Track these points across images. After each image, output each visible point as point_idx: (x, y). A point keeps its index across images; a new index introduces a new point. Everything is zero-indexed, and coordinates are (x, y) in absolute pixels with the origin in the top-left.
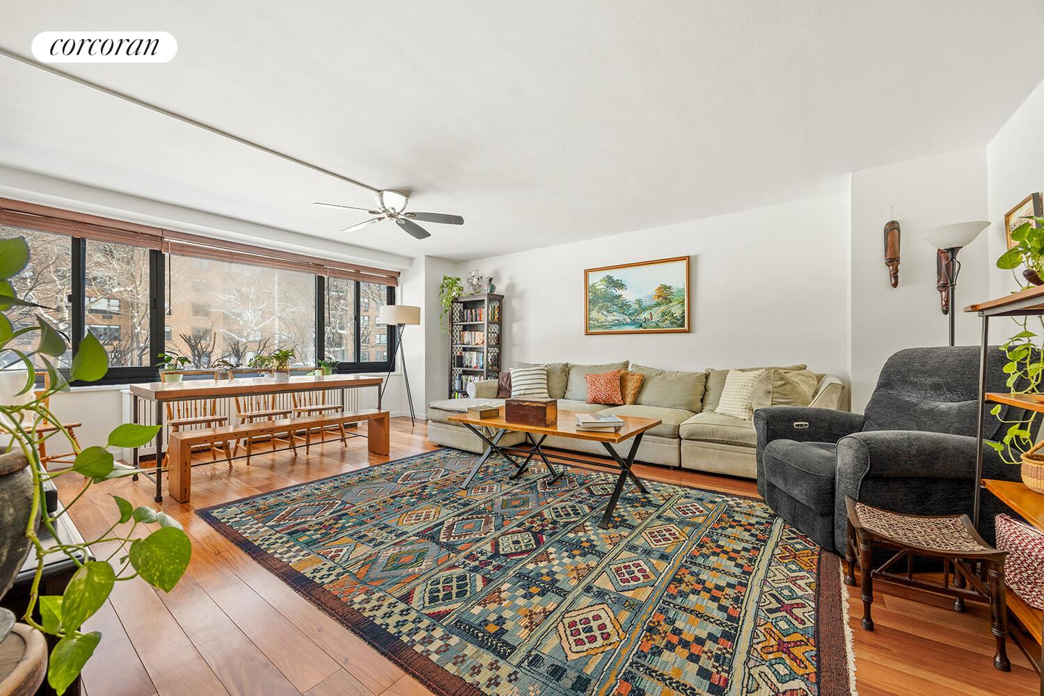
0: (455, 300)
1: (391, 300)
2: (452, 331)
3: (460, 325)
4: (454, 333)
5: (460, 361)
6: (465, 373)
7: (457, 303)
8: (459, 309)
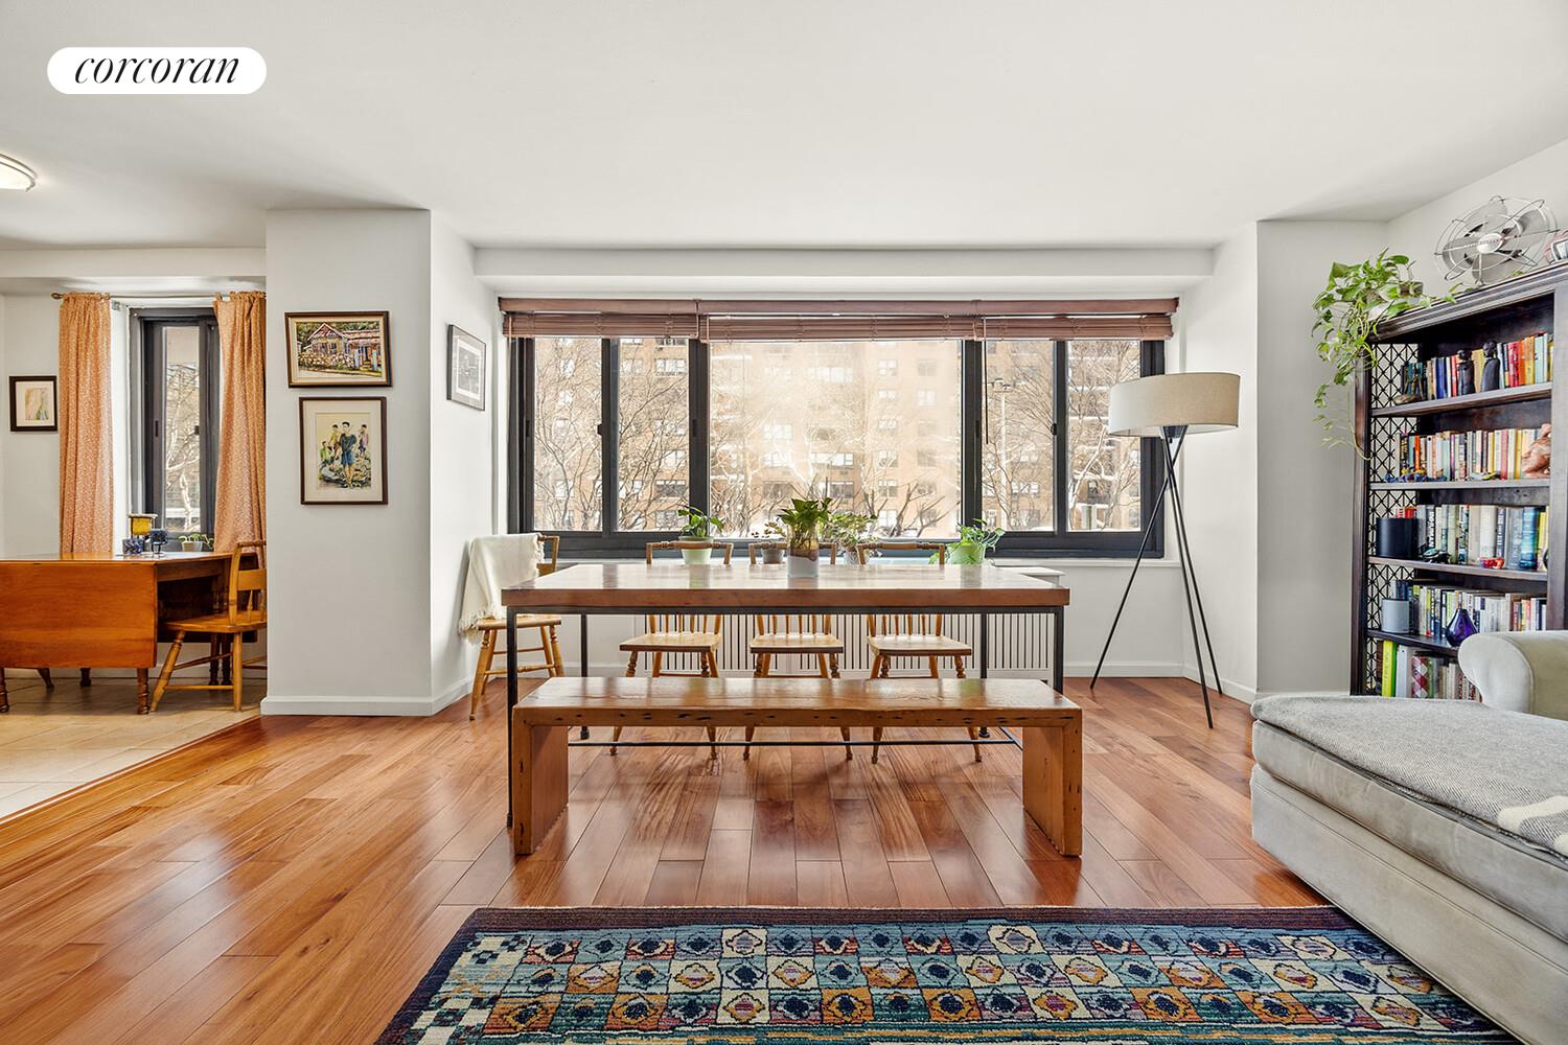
0: (1386, 334)
1: (1152, 361)
2: (1368, 439)
3: (1406, 415)
4: (1375, 445)
5: (1406, 539)
6: (1426, 578)
7: (1392, 341)
8: (1399, 364)
